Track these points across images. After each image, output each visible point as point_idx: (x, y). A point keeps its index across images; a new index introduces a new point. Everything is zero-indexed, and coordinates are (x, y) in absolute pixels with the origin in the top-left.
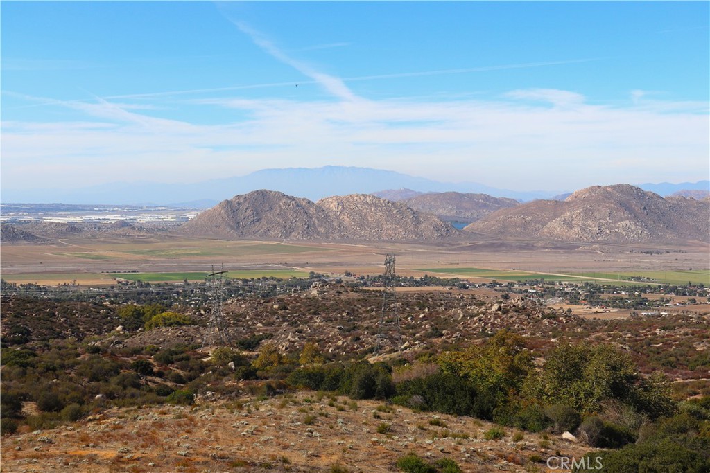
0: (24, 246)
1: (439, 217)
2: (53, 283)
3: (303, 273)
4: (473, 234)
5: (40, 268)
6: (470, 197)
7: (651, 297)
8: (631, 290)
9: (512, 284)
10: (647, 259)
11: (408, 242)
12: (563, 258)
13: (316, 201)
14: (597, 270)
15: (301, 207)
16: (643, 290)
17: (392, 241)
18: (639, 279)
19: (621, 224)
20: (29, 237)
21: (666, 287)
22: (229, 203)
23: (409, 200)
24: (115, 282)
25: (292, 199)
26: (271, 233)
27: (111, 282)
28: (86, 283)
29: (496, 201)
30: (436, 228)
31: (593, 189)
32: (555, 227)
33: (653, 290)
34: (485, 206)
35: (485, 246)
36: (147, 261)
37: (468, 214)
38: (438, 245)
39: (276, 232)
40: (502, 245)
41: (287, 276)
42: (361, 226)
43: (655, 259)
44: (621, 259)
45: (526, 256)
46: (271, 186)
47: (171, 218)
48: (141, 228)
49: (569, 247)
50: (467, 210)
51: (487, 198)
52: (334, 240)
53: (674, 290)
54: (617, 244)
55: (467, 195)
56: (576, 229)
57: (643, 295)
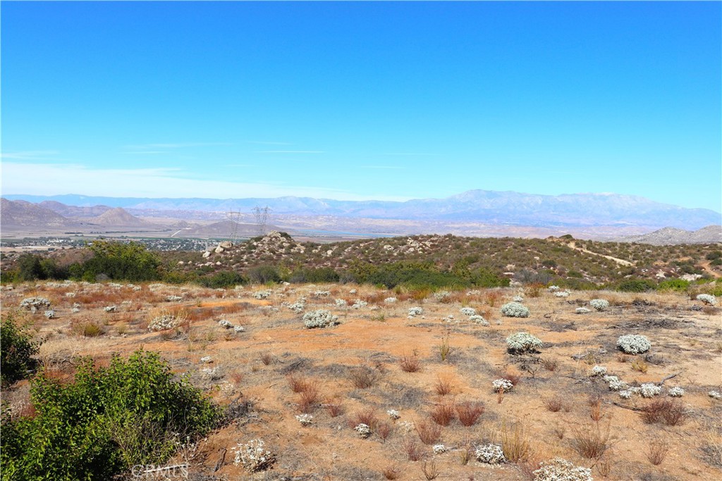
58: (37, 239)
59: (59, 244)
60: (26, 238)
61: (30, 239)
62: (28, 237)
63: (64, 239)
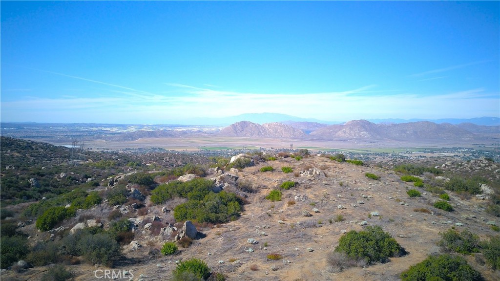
0: (169, 138)
1: (302, 130)
2: (180, 150)
3: (258, 148)
4: (313, 135)
5: (175, 145)
6: (312, 123)
7: (370, 157)
8: (364, 154)
9: (325, 152)
10: (370, 144)
11: (291, 138)
12: (342, 144)
13: (261, 125)
14: (353, 148)
15: (257, 126)
16: (368, 154)
17: (286, 138)
18: (367, 151)
19: (362, 133)
20: (171, 135)
21: (376, 154)
22: (233, 125)
23: (292, 124)
24: (199, 150)
25: (253, 124)
26: (247, 135)
27: (198, 150)
28: (189, 150)
29: (320, 125)
30: (301, 133)
31: (353, 121)
32: (340, 133)
33: (371, 154)
34: (317, 126)
35: (316, 140)
36: (208, 143)
37: (311, 129)
38: (301, 139)
39: (249, 135)
40: (323, 139)
41: (252, 149)
42: (276, 132)
43: (373, 144)
44: (361, 144)
45: (330, 143)
46: (247, 120)
47: (214, 129)
48: (206, 133)
49: (345, 140)
50: (311, 128)
51: (317, 124)
52: (267, 137)
53: (378, 154)
54: (361, 139)
55: (311, 123)
56: (347, 134)
57: (368, 156)
58: (450, 149)
59: (464, 152)
60: (443, 148)
61: (446, 148)
62: (445, 147)
63: (469, 149)
